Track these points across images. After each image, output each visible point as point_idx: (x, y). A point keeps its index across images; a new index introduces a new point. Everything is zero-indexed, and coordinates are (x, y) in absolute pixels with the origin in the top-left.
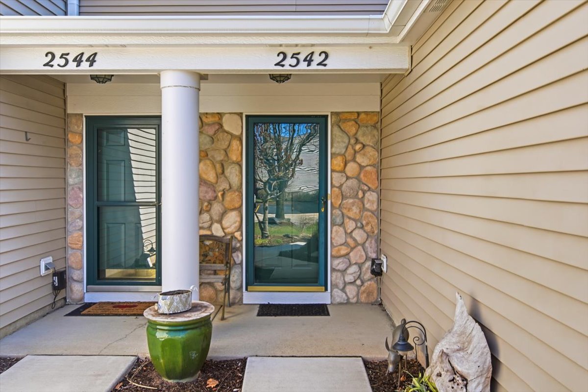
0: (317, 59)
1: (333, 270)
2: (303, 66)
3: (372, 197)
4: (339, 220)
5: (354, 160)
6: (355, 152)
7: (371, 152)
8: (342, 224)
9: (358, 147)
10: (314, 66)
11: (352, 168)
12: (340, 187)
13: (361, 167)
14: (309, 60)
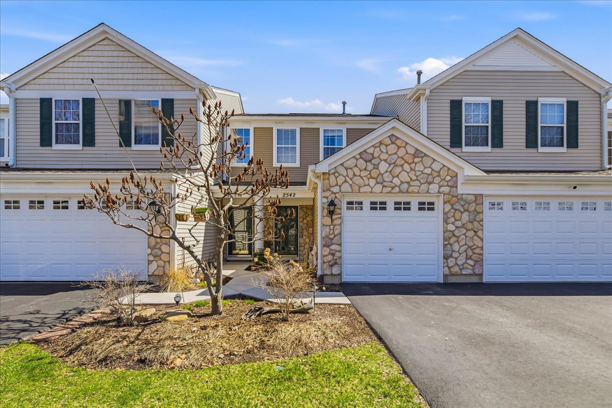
0: (293, 195)
1: (300, 250)
2: (289, 197)
3: (311, 229)
4: (301, 236)
5: (306, 219)
6: (306, 217)
7: (311, 216)
8: (302, 237)
9: (307, 215)
10: (292, 197)
11: (305, 221)
12: (302, 227)
13: (308, 221)
14: (291, 195)
